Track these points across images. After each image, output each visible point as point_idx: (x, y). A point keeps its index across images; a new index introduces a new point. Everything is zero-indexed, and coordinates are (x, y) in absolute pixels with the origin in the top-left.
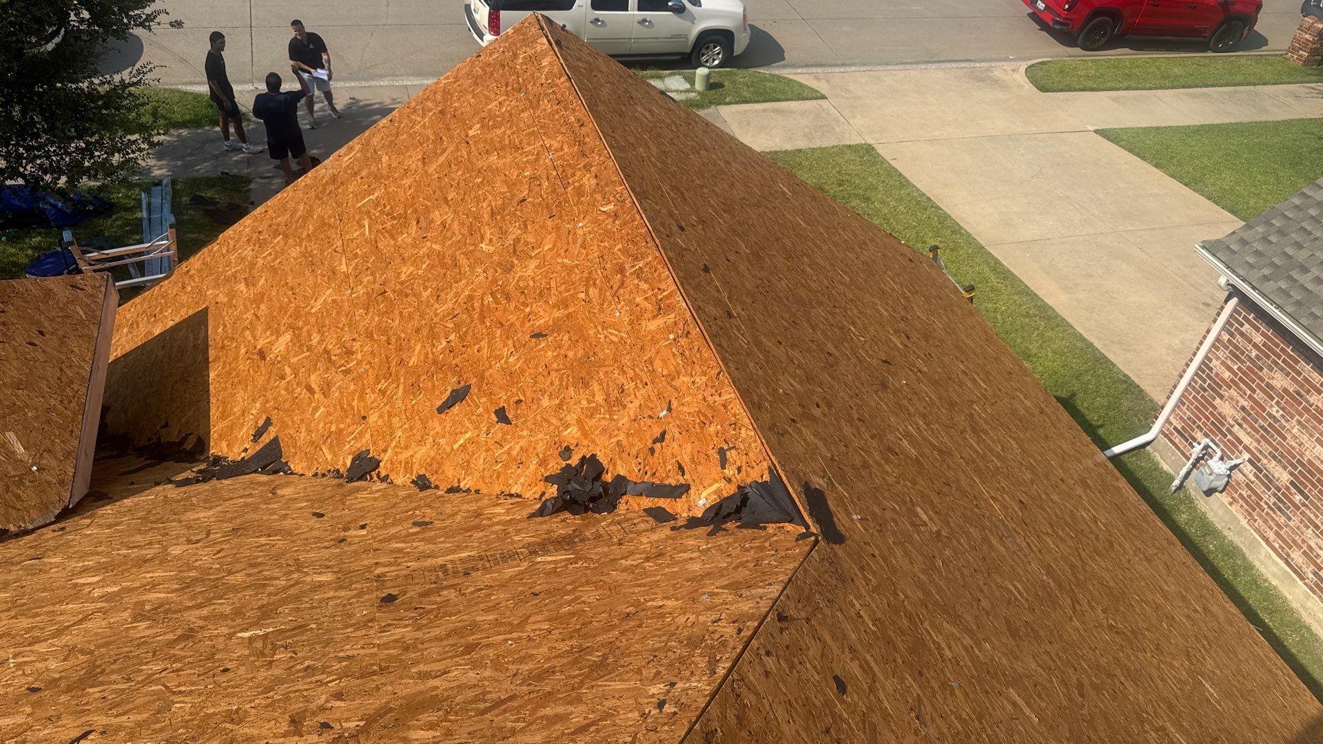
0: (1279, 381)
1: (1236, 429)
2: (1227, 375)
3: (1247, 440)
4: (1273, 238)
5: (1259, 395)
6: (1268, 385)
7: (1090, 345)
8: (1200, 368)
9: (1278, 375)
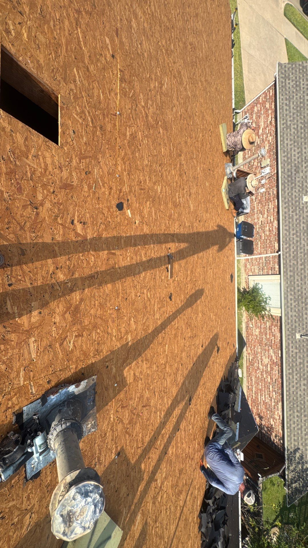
0: (268, 106)
1: (254, 115)
2: (261, 101)
3: (254, 117)
4: (290, 69)
5: (262, 108)
6: (265, 106)
7: (244, 87)
8: (258, 98)
9: (268, 104)
